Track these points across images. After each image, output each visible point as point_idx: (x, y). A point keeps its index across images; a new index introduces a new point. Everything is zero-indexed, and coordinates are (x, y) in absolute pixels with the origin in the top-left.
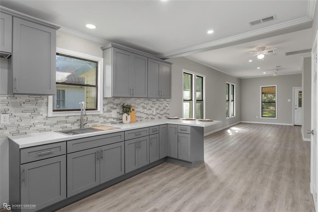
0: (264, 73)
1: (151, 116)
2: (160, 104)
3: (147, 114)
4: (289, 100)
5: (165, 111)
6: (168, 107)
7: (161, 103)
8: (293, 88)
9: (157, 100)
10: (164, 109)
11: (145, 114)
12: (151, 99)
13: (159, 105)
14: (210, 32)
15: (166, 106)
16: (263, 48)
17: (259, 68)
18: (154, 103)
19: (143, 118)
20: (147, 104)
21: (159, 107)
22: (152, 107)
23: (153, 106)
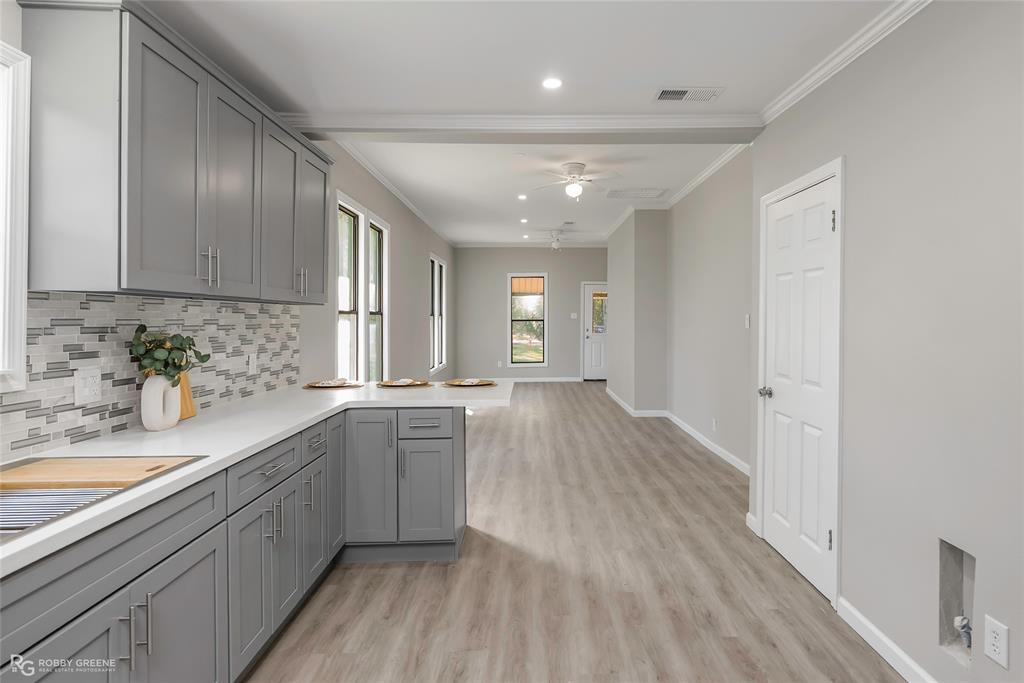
0: (526, 237)
1: (242, 383)
2: (272, 326)
3: (226, 374)
4: (574, 316)
5: (286, 355)
6: (294, 339)
7: (274, 321)
8: (583, 283)
9: (262, 311)
10: (284, 347)
11: (219, 374)
12: (241, 305)
13: (269, 330)
14: (552, 84)
15: (291, 338)
16: (580, 168)
17: (524, 221)
18: (254, 321)
19: (211, 392)
20: (227, 328)
21: (269, 339)
22: (244, 340)
23: (249, 335)
